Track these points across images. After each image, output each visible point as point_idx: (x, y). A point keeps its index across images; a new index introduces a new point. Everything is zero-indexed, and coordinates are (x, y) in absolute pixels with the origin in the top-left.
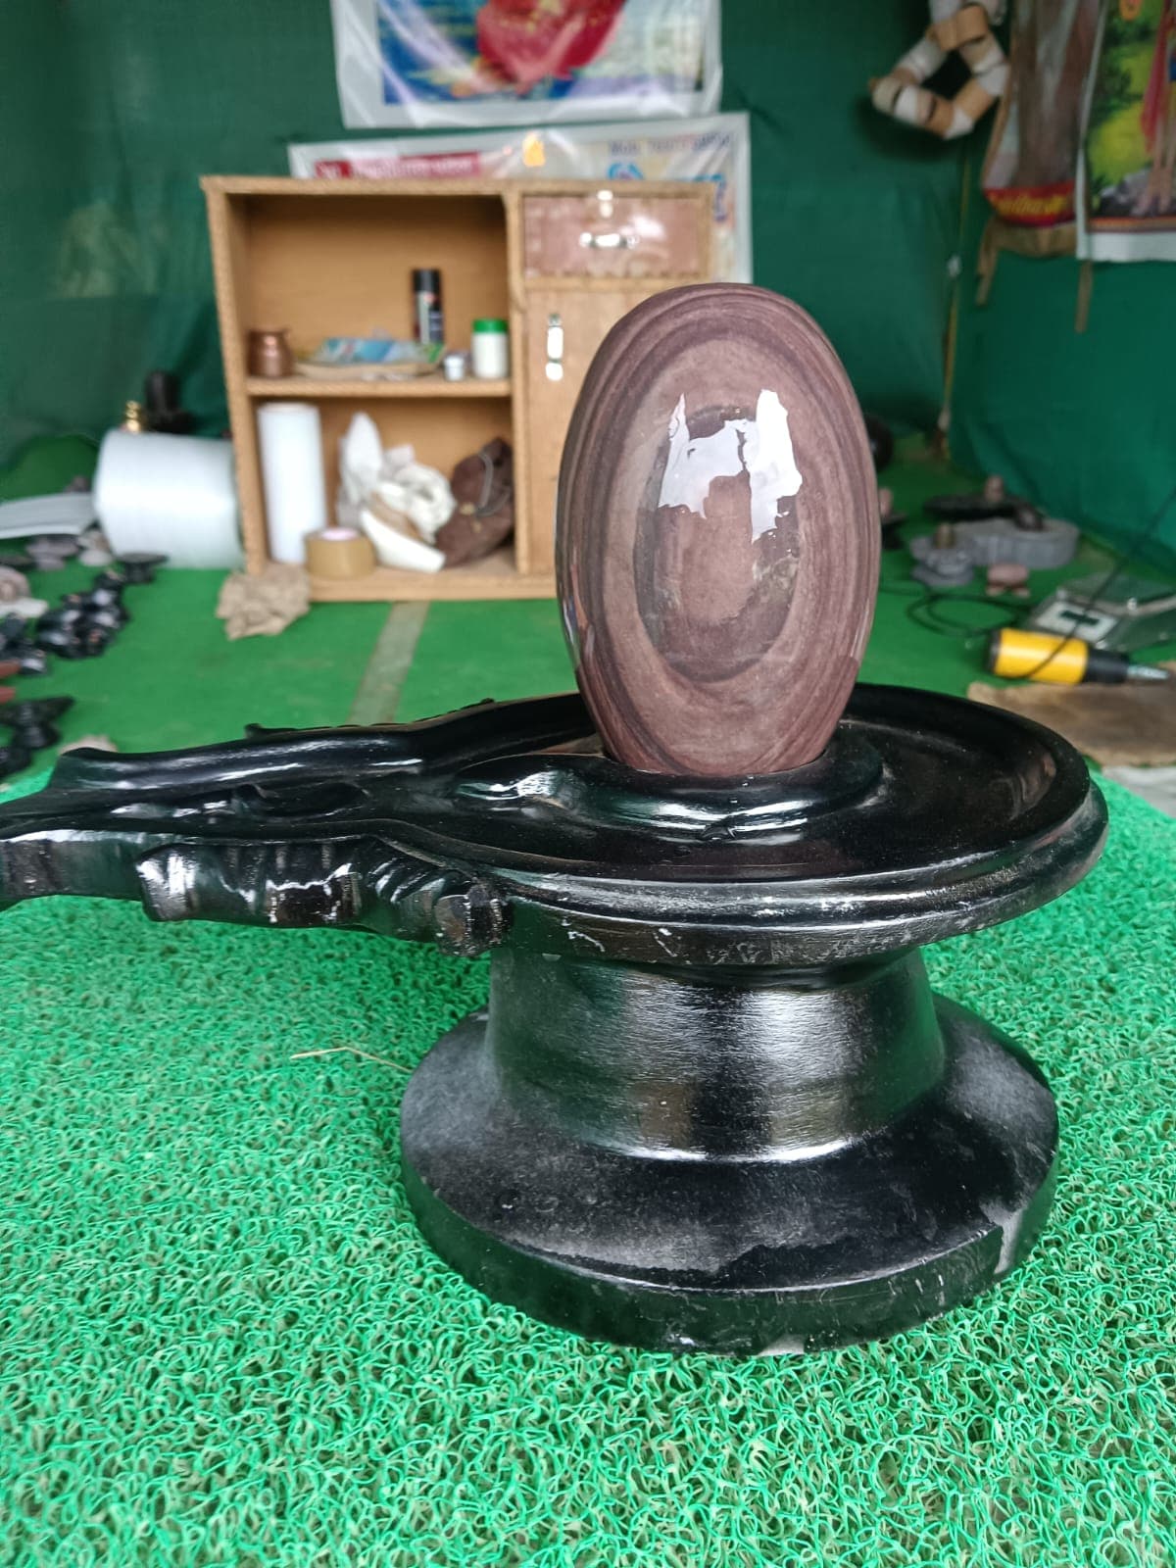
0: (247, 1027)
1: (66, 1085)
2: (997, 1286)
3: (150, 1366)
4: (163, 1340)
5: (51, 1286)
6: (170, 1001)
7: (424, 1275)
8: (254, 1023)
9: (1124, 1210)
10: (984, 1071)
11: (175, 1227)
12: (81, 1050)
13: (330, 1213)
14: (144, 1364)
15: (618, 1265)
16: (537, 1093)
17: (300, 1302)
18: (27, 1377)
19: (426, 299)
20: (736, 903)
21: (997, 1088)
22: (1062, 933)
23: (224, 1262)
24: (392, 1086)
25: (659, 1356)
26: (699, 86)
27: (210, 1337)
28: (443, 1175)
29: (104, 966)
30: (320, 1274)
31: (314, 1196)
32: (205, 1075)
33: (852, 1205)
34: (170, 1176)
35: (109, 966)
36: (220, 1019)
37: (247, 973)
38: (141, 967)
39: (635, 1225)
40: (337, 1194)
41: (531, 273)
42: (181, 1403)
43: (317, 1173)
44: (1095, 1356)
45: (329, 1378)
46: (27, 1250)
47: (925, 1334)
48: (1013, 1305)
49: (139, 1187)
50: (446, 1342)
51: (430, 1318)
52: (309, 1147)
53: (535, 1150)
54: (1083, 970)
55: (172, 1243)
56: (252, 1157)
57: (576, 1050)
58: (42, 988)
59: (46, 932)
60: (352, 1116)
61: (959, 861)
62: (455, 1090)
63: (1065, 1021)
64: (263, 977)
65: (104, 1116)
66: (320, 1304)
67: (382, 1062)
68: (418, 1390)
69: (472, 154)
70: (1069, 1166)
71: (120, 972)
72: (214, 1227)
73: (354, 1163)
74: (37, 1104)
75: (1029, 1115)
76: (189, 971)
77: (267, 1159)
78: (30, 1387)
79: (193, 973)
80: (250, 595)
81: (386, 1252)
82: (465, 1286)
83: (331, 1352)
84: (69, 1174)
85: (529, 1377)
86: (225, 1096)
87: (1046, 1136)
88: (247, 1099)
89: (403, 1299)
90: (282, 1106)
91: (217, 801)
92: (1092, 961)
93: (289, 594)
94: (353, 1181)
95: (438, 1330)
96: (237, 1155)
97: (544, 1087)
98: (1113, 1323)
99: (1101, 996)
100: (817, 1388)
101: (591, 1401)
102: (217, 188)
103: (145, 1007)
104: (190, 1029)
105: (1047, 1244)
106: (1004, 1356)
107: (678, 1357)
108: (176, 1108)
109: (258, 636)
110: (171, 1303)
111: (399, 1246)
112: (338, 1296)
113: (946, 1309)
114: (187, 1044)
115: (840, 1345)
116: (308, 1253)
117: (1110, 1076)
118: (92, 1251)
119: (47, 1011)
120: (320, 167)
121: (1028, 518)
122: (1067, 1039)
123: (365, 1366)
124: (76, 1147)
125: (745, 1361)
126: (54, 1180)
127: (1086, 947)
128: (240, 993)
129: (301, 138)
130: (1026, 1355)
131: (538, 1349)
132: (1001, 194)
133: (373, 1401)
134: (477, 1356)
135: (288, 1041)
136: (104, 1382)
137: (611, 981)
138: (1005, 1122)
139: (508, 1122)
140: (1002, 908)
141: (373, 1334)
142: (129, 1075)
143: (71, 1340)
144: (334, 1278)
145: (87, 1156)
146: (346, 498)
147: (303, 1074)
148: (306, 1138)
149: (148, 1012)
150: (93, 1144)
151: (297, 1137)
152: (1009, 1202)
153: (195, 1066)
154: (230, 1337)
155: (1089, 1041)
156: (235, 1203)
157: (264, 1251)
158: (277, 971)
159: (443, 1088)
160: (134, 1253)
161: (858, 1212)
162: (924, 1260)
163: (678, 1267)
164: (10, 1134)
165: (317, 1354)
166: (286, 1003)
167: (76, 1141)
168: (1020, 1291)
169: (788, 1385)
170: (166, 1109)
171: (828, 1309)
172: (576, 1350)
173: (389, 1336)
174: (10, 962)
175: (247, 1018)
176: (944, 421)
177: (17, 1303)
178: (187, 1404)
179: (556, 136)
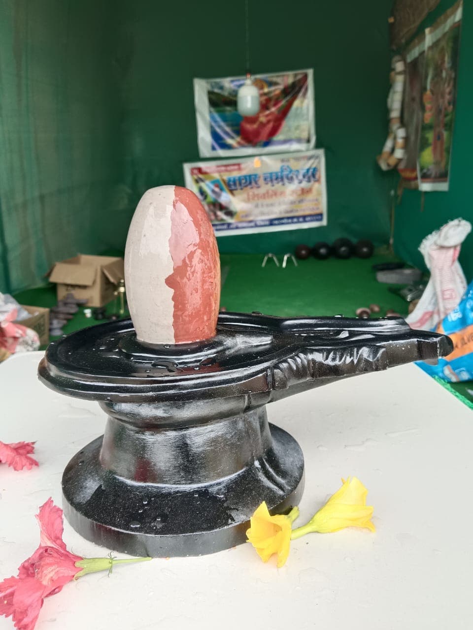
26: (308, 141)
69: (239, 165)
120: (192, 170)
129: (187, 161)
132: (402, 171)
176: (391, 241)
179: (264, 158)
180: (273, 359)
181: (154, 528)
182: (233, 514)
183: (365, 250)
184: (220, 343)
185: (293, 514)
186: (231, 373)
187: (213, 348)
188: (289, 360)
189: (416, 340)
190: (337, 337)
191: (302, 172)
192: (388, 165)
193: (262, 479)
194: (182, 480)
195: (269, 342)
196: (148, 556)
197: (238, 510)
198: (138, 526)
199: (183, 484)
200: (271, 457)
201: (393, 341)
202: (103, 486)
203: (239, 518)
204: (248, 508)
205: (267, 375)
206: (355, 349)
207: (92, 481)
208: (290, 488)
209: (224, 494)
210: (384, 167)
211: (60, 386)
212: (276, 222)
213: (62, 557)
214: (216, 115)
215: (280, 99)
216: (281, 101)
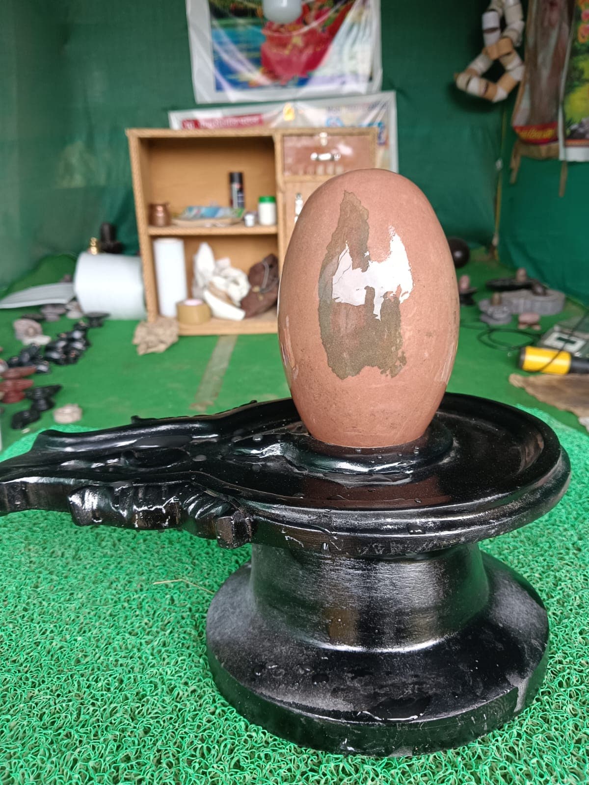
0: (133, 568)
1: (40, 599)
2: (516, 718)
3: (73, 757)
4: (81, 742)
5: (26, 710)
6: (94, 554)
7: (216, 707)
8: (136, 566)
9: (584, 675)
10: (510, 599)
11: (90, 679)
12: (49, 580)
13: (169, 672)
14: (70, 756)
15: (315, 708)
16: (275, 612)
17: (152, 721)
18: (10, 763)
19: (236, 186)
20: (372, 522)
21: (517, 609)
22: (553, 518)
23: (114, 698)
24: (204, 601)
25: (336, 756)
26: (371, 79)
27: (105, 740)
28: (226, 655)
29: (63, 535)
30: (162, 706)
31: (161, 662)
32: (109, 594)
33: (438, 676)
34: (89, 650)
35: (65, 535)
36: (119, 563)
37: (133, 539)
38: (81, 535)
39: (324, 686)
40: (173, 662)
41: (287, 174)
42: (88, 778)
43: (163, 650)
44: (569, 760)
45: (164, 765)
46: (15, 690)
47: (477, 745)
48: (524, 729)
49: (74, 656)
50: (225, 746)
51: (218, 732)
52: (160, 635)
53: (274, 643)
54: (564, 539)
55: (88, 687)
56: (132, 640)
57: (294, 591)
58: (31, 547)
59: (35, 517)
60: (183, 618)
61: (490, 498)
62: (234, 608)
63: (555, 567)
64: (141, 541)
65: (58, 616)
66: (162, 723)
67: (200, 588)
68: (210, 773)
69: (259, 115)
70: (555, 649)
71: (70, 538)
72: (110, 679)
73: (183, 644)
74: (25, 610)
75: (532, 624)
76: (105, 537)
77: (139, 641)
78: (11, 768)
79: (106, 539)
80: (149, 333)
81: (197, 694)
82: (237, 715)
83: (166, 750)
84: (39, 648)
85: (268, 766)
86: (119, 606)
87: (542, 635)
88: (130, 608)
89: (204, 721)
90: (148, 612)
91: (114, 459)
92: (569, 534)
93: (168, 332)
94: (182, 654)
95: (222, 739)
96: (123, 639)
97: (278, 609)
98: (579, 741)
99: (574, 553)
100: (419, 776)
101: (300, 781)
102: (134, 135)
103: (82, 557)
104: (103, 569)
105: (543, 693)
106: (520, 759)
107: (346, 756)
108: (94, 612)
109: (153, 353)
110: (86, 721)
111: (204, 692)
112: (171, 718)
113: (488, 732)
114: (101, 576)
115: (432, 752)
116: (157, 694)
117: (578, 598)
118: (48, 691)
119: (33, 559)
120: (184, 124)
121: (539, 290)
122: (555, 577)
123: (183, 758)
124: (42, 634)
125: (382, 759)
126: (32, 651)
127: (566, 526)
128: (129, 549)
129: (175, 108)
130: (531, 759)
131: (274, 751)
132: (522, 128)
133: (186, 777)
134: (241, 754)
135: (152, 576)
136: (49, 766)
137: (312, 555)
138: (520, 629)
139: (260, 627)
140: (513, 523)
141: (188, 740)
142: (72, 594)
143: (33, 742)
144: (169, 708)
145: (48, 638)
146: (197, 284)
147: (159, 595)
148: (159, 630)
149: (83, 560)
150: (52, 632)
151: (154, 629)
152: (522, 673)
153: (105, 589)
154: (115, 740)
155: (567, 578)
156: (121, 665)
157: (135, 693)
158: (149, 537)
159: (228, 606)
160: (70, 692)
161: (441, 680)
162: (476, 706)
163: (346, 710)
164: (11, 626)
165: (159, 751)
166: (152, 555)
167: (44, 630)
168: (528, 721)
169: (403, 773)
170: (89, 613)
171: (425, 733)
172: (293, 751)
173: (196, 742)
174: (16, 533)
175: (132, 563)
176: (495, 241)
177: (8, 721)
178: (91, 779)
179: (300, 105)
183: (457, 254)
214: (222, 32)
215: (326, 8)
216: (327, 11)
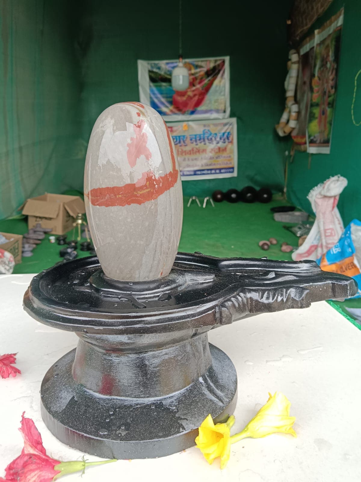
26: (225, 112)
69: (171, 127)
132: (295, 137)
176: (285, 190)
179: (190, 123)
180: (220, 298)
181: (120, 435)
182: (184, 423)
183: (265, 196)
184: (173, 281)
185: (231, 421)
186: (187, 310)
187: (168, 285)
188: (233, 299)
189: (330, 282)
190: (266, 277)
191: (219, 135)
192: (284, 132)
193: (205, 393)
194: (142, 394)
195: (212, 280)
196: (114, 458)
197: (187, 420)
198: (106, 433)
199: (142, 397)
200: (211, 374)
201: (313, 283)
202: (75, 397)
203: (189, 427)
204: (196, 417)
205: (216, 312)
206: (285, 290)
207: (66, 392)
208: (227, 400)
209: (176, 406)
210: (281, 134)
211: (43, 317)
212: (199, 173)
213: (43, 462)
214: (154, 89)
215: (204, 78)
216: (204, 80)
